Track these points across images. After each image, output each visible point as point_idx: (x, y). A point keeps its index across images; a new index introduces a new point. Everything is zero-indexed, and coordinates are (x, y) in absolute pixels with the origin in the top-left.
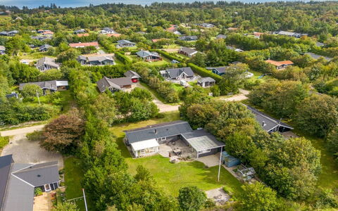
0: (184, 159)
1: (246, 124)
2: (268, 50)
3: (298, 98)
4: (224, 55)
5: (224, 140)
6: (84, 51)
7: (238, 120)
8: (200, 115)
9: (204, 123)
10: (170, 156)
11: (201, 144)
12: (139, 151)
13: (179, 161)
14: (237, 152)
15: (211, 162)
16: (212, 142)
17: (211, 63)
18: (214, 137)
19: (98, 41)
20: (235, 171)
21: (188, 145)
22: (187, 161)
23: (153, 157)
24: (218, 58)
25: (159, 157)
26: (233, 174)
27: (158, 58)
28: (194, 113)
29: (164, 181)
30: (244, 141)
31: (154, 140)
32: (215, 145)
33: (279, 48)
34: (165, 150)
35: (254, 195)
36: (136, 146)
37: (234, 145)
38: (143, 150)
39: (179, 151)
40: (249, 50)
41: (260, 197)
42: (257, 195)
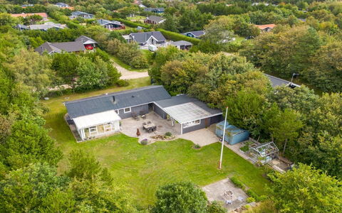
0: (161, 137)
1: (251, 79)
2: (248, 14)
3: (311, 46)
4: (199, 20)
5: (219, 106)
6: (26, 22)
7: (238, 76)
8: (180, 74)
9: (187, 86)
10: (138, 134)
11: (185, 114)
12: (86, 130)
13: (153, 141)
14: (245, 119)
15: (203, 138)
16: (200, 109)
17: (184, 29)
18: (202, 104)
19: (48, 14)
20: (245, 149)
21: (165, 116)
22: (166, 140)
23: (111, 138)
24: (192, 23)
25: (120, 138)
26: (242, 154)
27: (120, 26)
28: (172, 74)
29: (127, 176)
30: (254, 102)
31: (113, 112)
32: (206, 113)
33: (259, 13)
34: (131, 127)
35: (304, 190)
36: (81, 122)
37: (239, 108)
38: (93, 128)
39: (152, 125)
40: (227, 15)
41: (318, 195)
42: (310, 189)
